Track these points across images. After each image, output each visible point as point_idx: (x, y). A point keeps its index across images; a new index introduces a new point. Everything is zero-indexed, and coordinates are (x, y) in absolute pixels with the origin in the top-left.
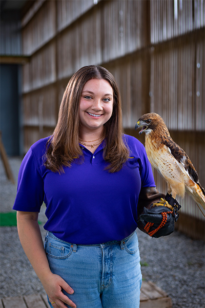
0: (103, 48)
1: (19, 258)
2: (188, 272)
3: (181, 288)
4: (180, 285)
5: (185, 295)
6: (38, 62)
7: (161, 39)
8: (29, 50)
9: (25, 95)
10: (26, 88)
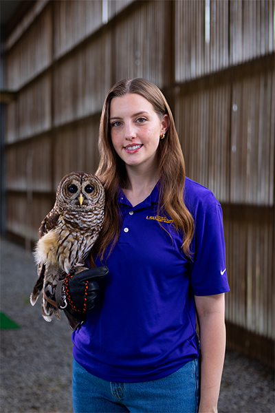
7: (188, 77)
10: (11, 137)
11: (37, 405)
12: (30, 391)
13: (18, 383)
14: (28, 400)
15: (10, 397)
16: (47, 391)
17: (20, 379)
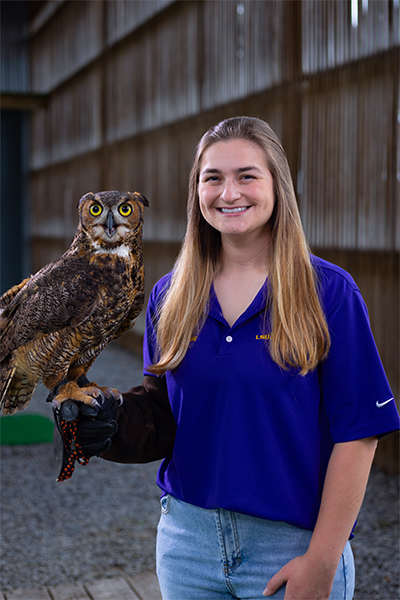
0: (201, 81)
1: (34, 510)
2: (380, 539)
3: (368, 572)
4: (365, 567)
5: (377, 587)
6: (64, 107)
7: (323, 65)
8: (46, 82)
9: (35, 174)
10: (38, 161)
11: (121, 561)
12: (107, 539)
13: (87, 526)
14: (106, 554)
15: (78, 549)
16: (133, 539)
17: (88, 521)
